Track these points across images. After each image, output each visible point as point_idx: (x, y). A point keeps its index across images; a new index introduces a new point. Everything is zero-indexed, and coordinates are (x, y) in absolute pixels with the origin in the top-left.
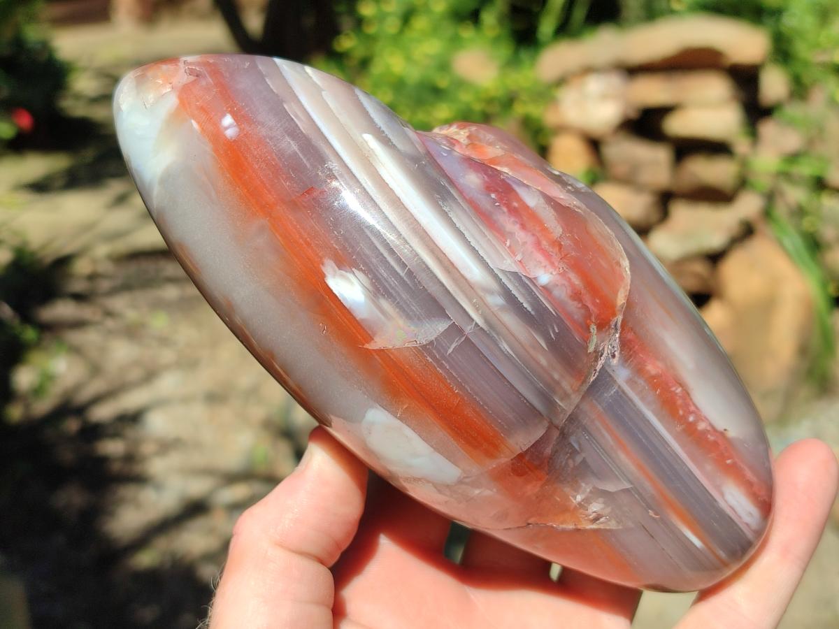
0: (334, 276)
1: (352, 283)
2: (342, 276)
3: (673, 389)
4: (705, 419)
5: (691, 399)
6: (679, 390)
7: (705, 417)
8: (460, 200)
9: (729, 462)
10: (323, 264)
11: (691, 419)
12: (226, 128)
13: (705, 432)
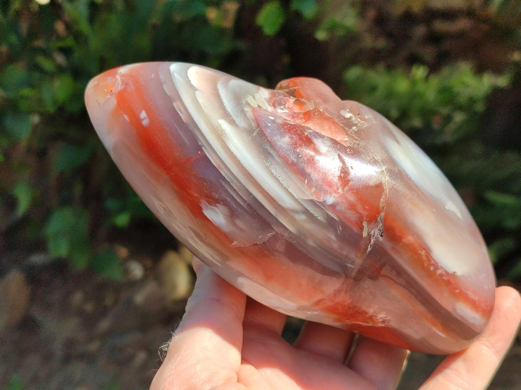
0: (207, 209)
1: (217, 213)
2: (211, 208)
3: (420, 252)
4: (442, 268)
5: (431, 257)
6: (424, 252)
7: (441, 267)
8: (276, 158)
9: (457, 291)
10: (200, 202)
11: (432, 268)
12: (143, 120)
13: (441, 275)
